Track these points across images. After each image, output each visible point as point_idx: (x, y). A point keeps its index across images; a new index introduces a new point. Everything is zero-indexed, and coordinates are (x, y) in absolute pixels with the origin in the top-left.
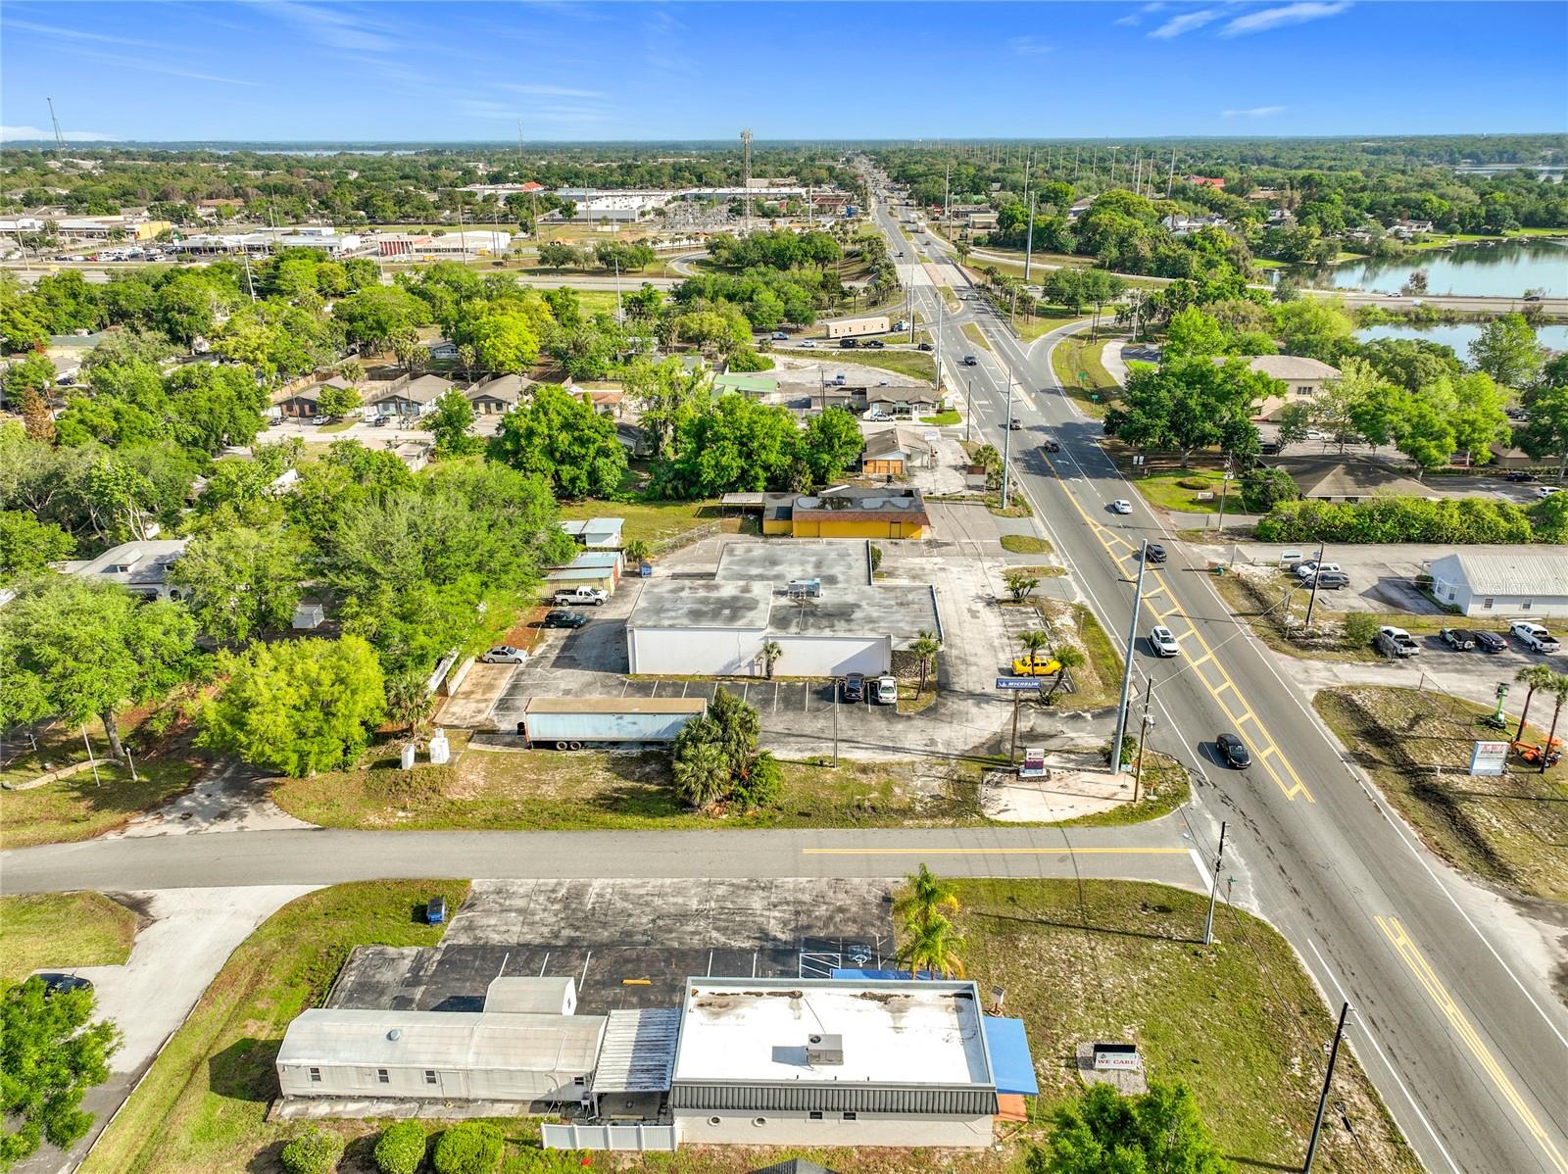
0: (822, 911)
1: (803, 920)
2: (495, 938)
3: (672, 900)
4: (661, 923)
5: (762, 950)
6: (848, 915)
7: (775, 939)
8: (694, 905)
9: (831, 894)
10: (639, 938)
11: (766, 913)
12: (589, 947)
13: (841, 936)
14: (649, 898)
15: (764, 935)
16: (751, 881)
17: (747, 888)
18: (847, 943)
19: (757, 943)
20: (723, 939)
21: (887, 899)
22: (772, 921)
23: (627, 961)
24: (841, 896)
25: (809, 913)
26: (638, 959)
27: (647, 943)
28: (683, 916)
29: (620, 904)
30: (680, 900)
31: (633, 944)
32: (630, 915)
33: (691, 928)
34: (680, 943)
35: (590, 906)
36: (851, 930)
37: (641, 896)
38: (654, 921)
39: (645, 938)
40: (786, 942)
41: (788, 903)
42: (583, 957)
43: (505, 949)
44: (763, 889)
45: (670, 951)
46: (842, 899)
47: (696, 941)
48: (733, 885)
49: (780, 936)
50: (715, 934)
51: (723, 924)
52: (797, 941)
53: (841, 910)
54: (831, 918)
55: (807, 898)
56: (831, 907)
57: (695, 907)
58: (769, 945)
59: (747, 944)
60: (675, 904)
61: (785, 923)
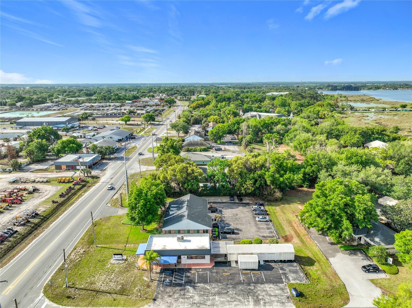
0: (176, 296)
1: (182, 292)
2: (271, 285)
3: (224, 299)
4: (226, 291)
5: (195, 283)
6: (168, 294)
7: (191, 286)
8: (217, 298)
9: (173, 302)
10: (231, 286)
11: (194, 295)
12: (243, 283)
13: (172, 288)
14: (232, 300)
15: (194, 287)
16: (199, 306)
17: (200, 303)
18: (170, 285)
19: (196, 285)
20: (206, 286)
21: (155, 300)
22: (192, 292)
23: (231, 279)
24: (169, 301)
25: (180, 295)
26: (228, 280)
27: (227, 284)
28: (219, 293)
29: (240, 298)
30: (222, 299)
31: (232, 284)
32: (236, 294)
33: (216, 289)
34: (218, 284)
35: (250, 297)
36: (168, 289)
37: (235, 301)
38: (228, 292)
39: (229, 286)
40: (188, 285)
41: (187, 298)
42: (243, 280)
43: (267, 282)
44: (195, 303)
45: (220, 282)
46: (169, 300)
47: (214, 285)
48: (205, 305)
49: (189, 287)
50: (208, 288)
51: (207, 291)
52: (185, 286)
53: (170, 296)
54: (174, 293)
55: (181, 300)
56: (173, 297)
57: (216, 297)
58: (192, 284)
59: (199, 285)
60: (223, 298)
61: (188, 291)
